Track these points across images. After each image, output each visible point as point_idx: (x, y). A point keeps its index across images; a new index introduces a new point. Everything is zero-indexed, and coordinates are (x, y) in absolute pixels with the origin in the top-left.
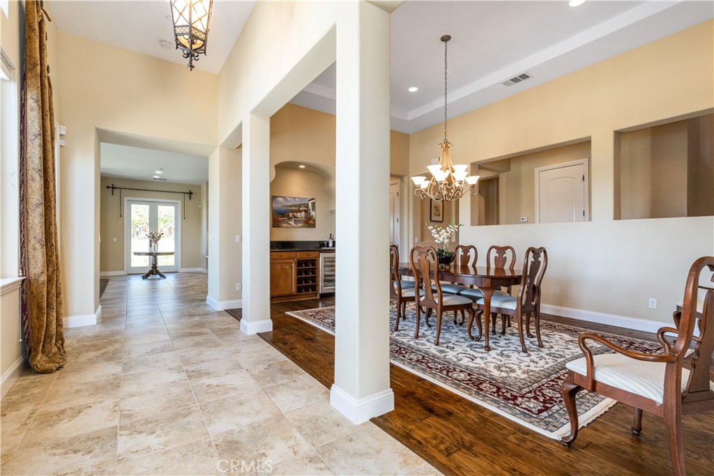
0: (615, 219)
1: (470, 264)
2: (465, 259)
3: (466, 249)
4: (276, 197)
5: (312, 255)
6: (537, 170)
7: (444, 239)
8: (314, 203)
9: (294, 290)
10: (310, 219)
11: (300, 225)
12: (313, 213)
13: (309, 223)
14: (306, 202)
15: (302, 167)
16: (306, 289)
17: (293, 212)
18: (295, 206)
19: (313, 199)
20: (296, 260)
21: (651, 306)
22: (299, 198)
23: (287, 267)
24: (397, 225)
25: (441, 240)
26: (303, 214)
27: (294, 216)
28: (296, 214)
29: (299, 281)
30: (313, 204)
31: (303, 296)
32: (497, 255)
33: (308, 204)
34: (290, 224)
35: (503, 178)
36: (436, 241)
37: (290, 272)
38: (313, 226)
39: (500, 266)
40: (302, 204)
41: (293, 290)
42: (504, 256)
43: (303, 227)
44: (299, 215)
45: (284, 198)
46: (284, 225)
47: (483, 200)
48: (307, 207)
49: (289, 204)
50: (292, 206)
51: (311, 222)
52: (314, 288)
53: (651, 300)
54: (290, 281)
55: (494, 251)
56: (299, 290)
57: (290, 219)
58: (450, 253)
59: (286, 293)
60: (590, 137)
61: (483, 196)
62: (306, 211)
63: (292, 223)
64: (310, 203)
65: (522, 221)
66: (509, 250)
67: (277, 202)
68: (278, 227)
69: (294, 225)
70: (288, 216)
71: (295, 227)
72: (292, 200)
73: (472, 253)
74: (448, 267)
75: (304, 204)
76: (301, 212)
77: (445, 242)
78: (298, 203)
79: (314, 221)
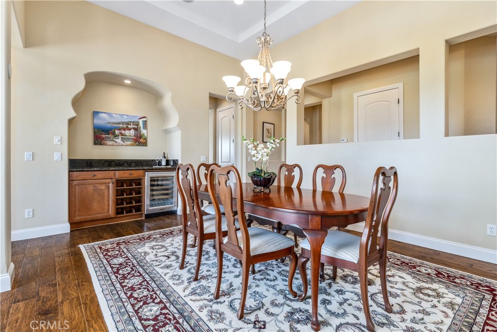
0: (445, 136)
1: (294, 186)
2: (290, 179)
3: (291, 169)
4: (98, 113)
5: (135, 174)
6: (355, 95)
7: (262, 155)
8: (146, 121)
9: (112, 212)
10: (141, 137)
11: (129, 143)
12: (144, 131)
13: (140, 141)
14: (136, 120)
15: (128, 82)
16: (129, 211)
17: (119, 129)
18: (123, 123)
19: (144, 117)
20: (114, 180)
21: (489, 233)
22: (127, 116)
23: (103, 187)
24: (233, 145)
25: (260, 157)
26: (132, 132)
27: (121, 133)
28: (123, 132)
29: (118, 202)
30: (145, 123)
31: (123, 218)
32: (324, 175)
33: (138, 122)
34: (116, 142)
35: (326, 104)
36: (254, 159)
37: (106, 194)
38: (145, 144)
39: (327, 189)
40: (130, 122)
41: (110, 212)
42: (332, 177)
43: (132, 145)
44: (127, 132)
45: (109, 114)
46: (109, 143)
47: (308, 127)
48: (137, 125)
49: (115, 121)
50: (119, 123)
51: (142, 140)
52: (139, 209)
53: (489, 226)
54: (106, 202)
55: (321, 170)
56: (119, 212)
57: (116, 136)
58: (270, 174)
59: (100, 216)
60: (418, 49)
61: (308, 123)
62: (136, 129)
63: (119, 140)
64: (141, 121)
65: (342, 141)
66: (338, 169)
67: (99, 118)
68: (101, 144)
69: (122, 143)
70: (114, 133)
71: (122, 145)
72: (119, 116)
73: (296, 172)
74: (267, 191)
75: (133, 122)
76: (130, 129)
77: (264, 159)
78: (126, 121)
79: (146, 139)
